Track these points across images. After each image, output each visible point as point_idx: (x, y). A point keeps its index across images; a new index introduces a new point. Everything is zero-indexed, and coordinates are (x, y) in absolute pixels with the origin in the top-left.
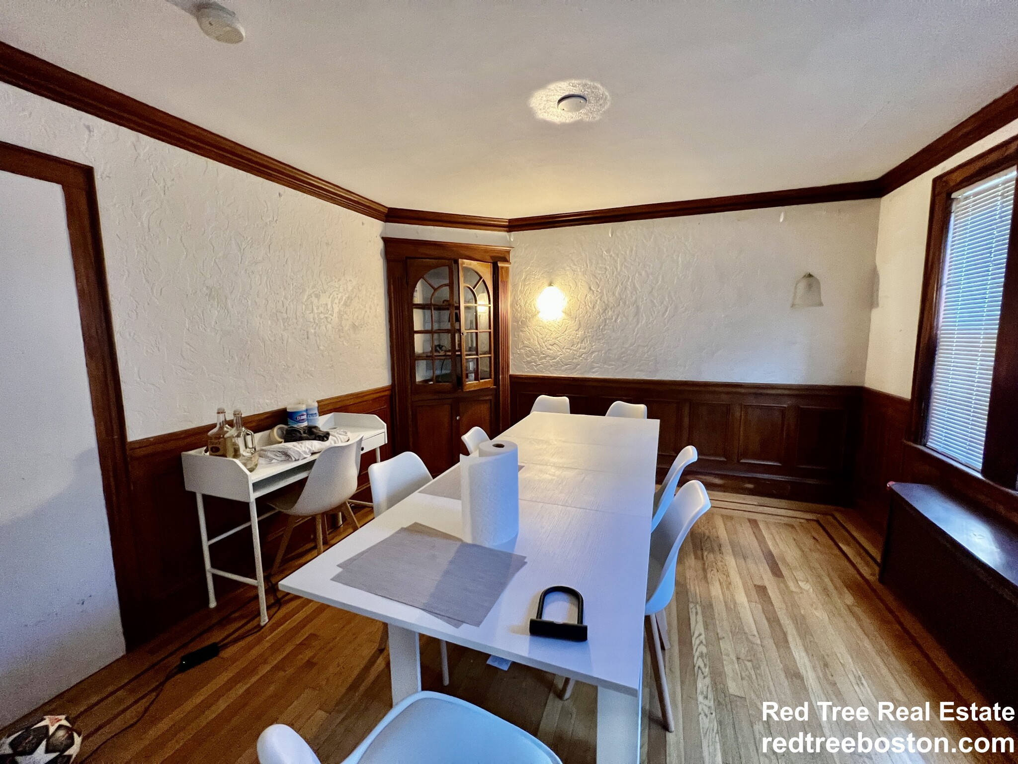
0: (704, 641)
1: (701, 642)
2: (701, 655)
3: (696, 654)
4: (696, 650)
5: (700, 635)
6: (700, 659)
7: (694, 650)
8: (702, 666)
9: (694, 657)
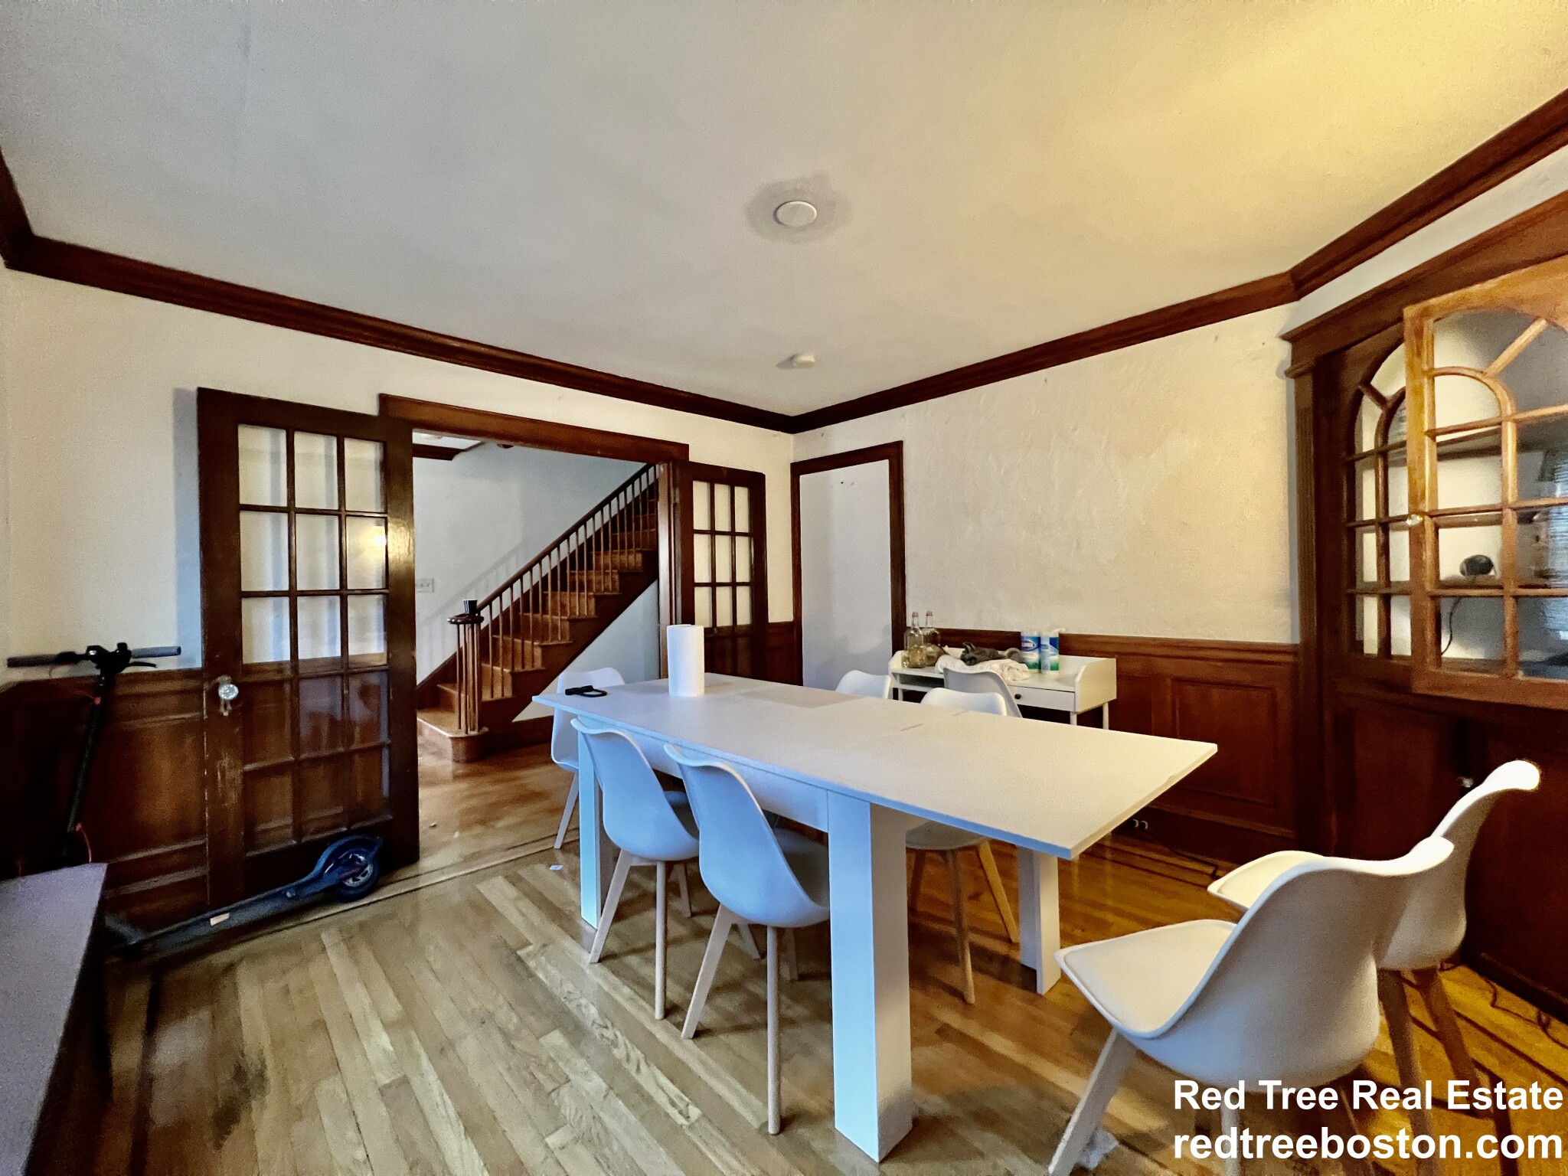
0: (626, 1065)
1: (628, 1059)
2: (615, 1044)
3: (621, 1039)
4: (625, 1044)
5: (638, 1069)
6: (612, 1037)
7: (627, 1042)
8: (606, 1033)
9: (622, 1035)
